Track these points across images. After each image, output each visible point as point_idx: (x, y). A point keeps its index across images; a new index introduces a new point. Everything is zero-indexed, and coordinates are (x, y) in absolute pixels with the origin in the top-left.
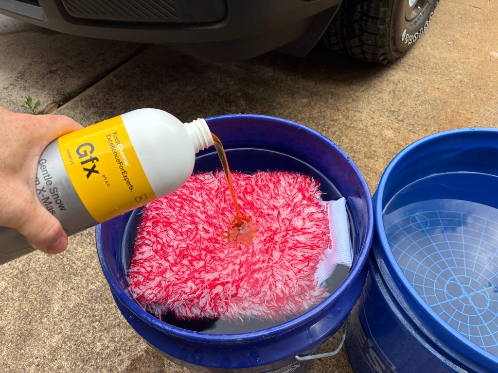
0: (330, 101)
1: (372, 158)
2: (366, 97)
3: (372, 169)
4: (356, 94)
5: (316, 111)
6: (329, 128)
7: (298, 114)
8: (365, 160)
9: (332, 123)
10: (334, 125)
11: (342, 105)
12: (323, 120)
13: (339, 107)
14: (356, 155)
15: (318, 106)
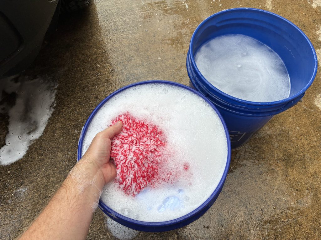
0: (81, 45)
1: (131, 60)
2: (95, 30)
3: (136, 65)
4: (89, 32)
5: (80, 56)
6: (97, 60)
7: (73, 64)
8: (129, 63)
9: (95, 56)
10: (97, 56)
11: (89, 43)
12: (89, 58)
13: (89, 45)
14: (124, 64)
15: (78, 52)
